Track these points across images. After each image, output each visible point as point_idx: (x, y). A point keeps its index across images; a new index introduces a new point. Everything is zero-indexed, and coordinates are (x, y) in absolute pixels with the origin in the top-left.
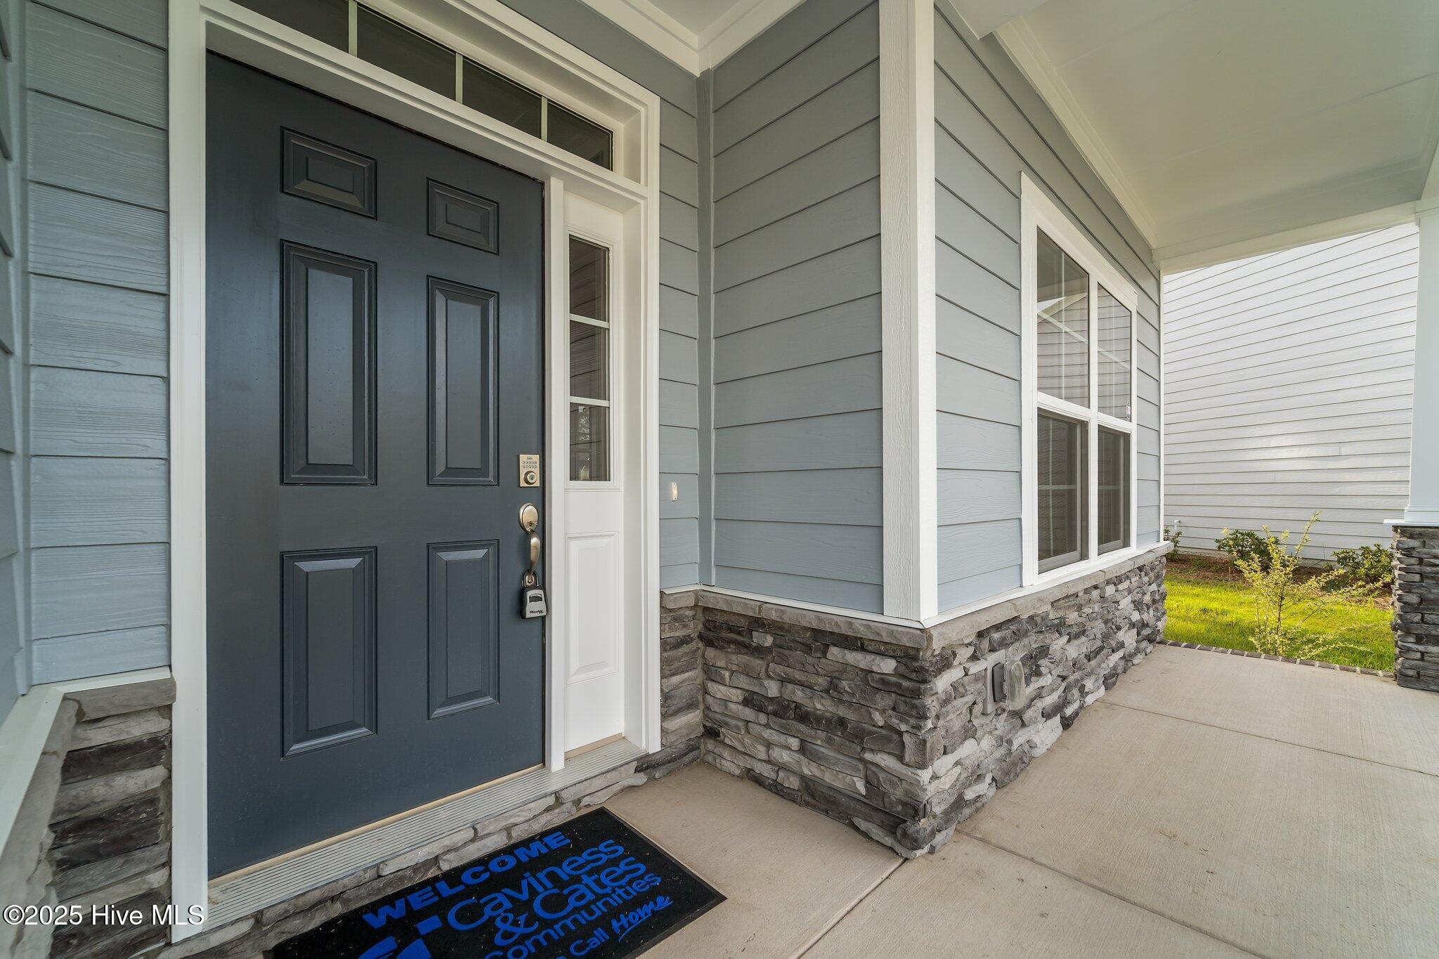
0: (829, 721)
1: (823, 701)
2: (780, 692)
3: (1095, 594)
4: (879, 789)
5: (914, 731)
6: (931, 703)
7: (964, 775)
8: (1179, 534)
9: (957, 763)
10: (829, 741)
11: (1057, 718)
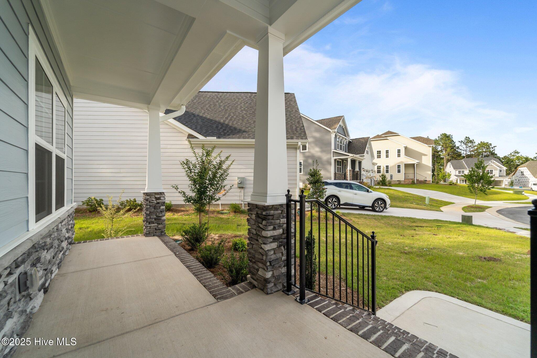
3: (56, 228)
11: (42, 290)
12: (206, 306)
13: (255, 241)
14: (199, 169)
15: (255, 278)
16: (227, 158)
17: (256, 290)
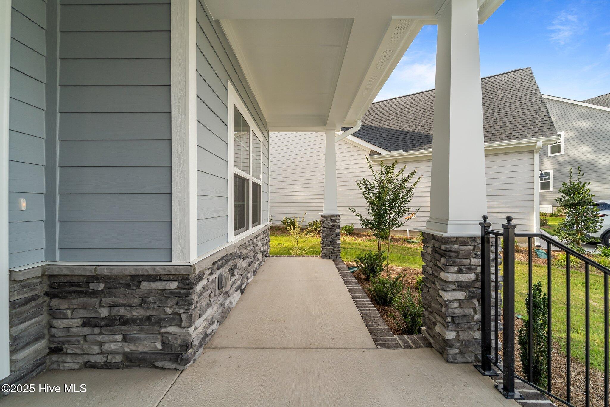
0: (141, 320)
1: (137, 311)
2: (110, 312)
3: (251, 242)
4: (169, 344)
5: (187, 311)
6: (194, 297)
7: (208, 324)
8: (272, 219)
9: (204, 320)
10: (141, 330)
11: (240, 290)
12: (363, 349)
13: (431, 284)
14: (377, 190)
15: (431, 334)
16: (412, 174)
17: (432, 350)
